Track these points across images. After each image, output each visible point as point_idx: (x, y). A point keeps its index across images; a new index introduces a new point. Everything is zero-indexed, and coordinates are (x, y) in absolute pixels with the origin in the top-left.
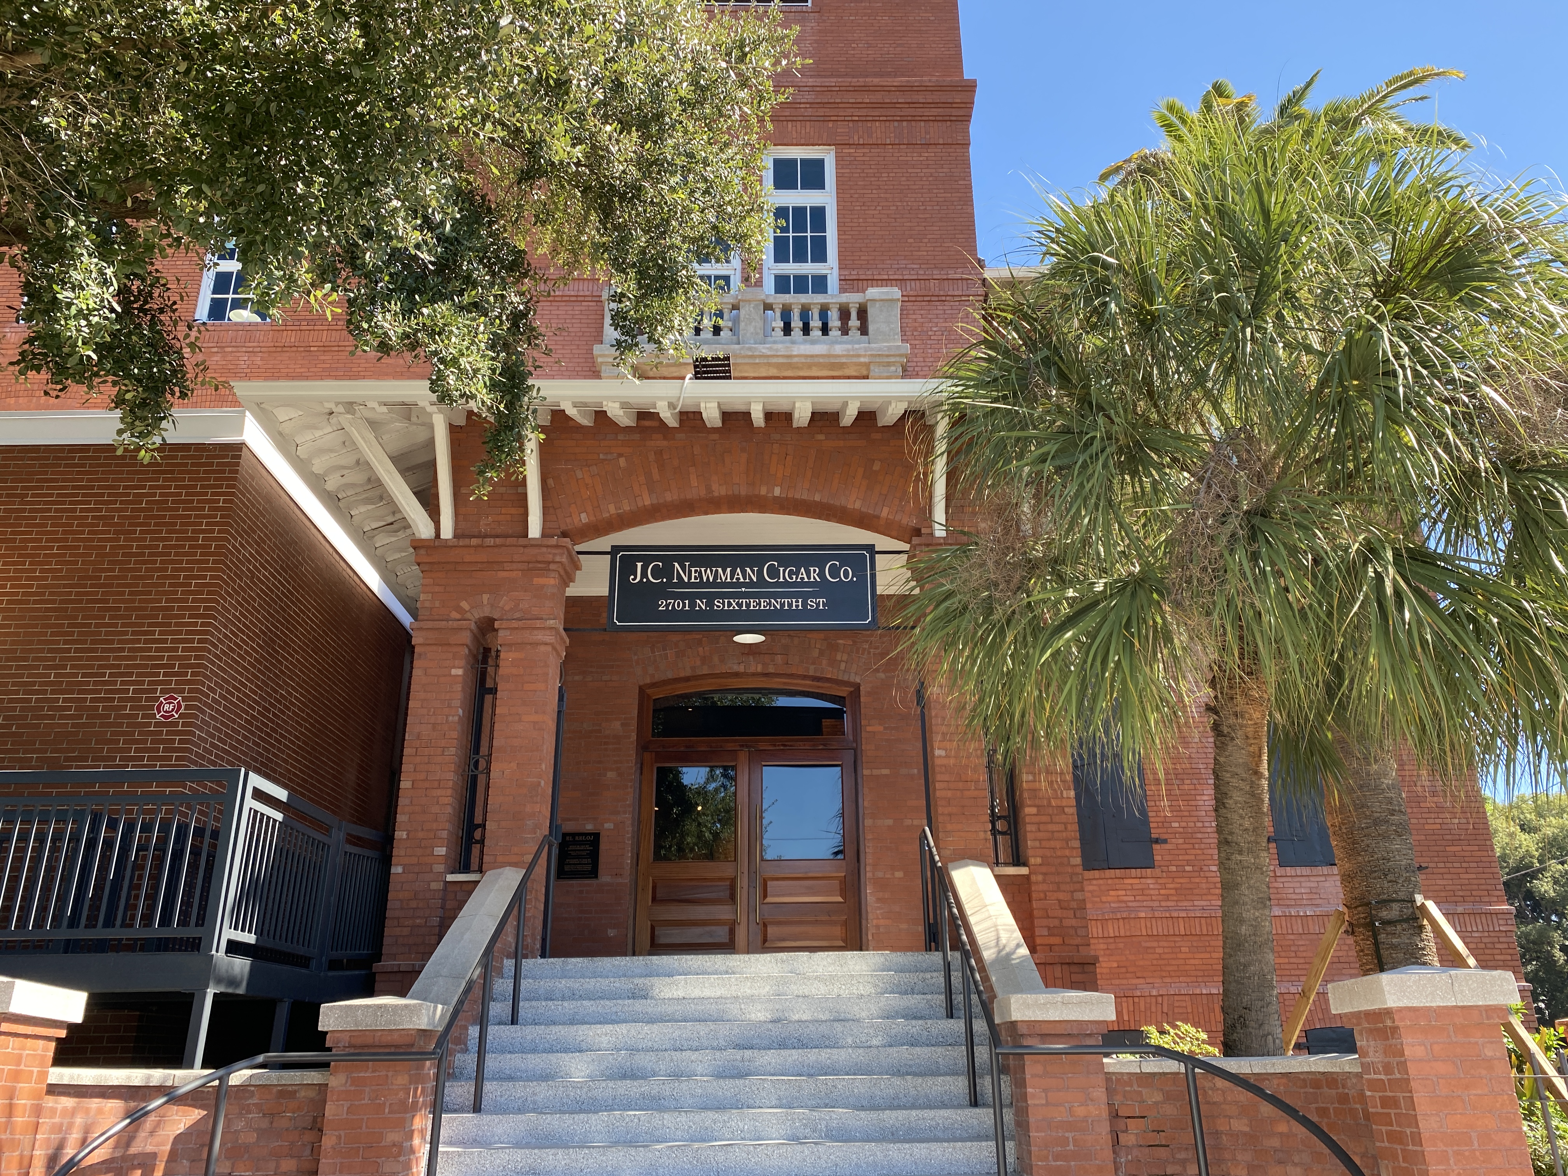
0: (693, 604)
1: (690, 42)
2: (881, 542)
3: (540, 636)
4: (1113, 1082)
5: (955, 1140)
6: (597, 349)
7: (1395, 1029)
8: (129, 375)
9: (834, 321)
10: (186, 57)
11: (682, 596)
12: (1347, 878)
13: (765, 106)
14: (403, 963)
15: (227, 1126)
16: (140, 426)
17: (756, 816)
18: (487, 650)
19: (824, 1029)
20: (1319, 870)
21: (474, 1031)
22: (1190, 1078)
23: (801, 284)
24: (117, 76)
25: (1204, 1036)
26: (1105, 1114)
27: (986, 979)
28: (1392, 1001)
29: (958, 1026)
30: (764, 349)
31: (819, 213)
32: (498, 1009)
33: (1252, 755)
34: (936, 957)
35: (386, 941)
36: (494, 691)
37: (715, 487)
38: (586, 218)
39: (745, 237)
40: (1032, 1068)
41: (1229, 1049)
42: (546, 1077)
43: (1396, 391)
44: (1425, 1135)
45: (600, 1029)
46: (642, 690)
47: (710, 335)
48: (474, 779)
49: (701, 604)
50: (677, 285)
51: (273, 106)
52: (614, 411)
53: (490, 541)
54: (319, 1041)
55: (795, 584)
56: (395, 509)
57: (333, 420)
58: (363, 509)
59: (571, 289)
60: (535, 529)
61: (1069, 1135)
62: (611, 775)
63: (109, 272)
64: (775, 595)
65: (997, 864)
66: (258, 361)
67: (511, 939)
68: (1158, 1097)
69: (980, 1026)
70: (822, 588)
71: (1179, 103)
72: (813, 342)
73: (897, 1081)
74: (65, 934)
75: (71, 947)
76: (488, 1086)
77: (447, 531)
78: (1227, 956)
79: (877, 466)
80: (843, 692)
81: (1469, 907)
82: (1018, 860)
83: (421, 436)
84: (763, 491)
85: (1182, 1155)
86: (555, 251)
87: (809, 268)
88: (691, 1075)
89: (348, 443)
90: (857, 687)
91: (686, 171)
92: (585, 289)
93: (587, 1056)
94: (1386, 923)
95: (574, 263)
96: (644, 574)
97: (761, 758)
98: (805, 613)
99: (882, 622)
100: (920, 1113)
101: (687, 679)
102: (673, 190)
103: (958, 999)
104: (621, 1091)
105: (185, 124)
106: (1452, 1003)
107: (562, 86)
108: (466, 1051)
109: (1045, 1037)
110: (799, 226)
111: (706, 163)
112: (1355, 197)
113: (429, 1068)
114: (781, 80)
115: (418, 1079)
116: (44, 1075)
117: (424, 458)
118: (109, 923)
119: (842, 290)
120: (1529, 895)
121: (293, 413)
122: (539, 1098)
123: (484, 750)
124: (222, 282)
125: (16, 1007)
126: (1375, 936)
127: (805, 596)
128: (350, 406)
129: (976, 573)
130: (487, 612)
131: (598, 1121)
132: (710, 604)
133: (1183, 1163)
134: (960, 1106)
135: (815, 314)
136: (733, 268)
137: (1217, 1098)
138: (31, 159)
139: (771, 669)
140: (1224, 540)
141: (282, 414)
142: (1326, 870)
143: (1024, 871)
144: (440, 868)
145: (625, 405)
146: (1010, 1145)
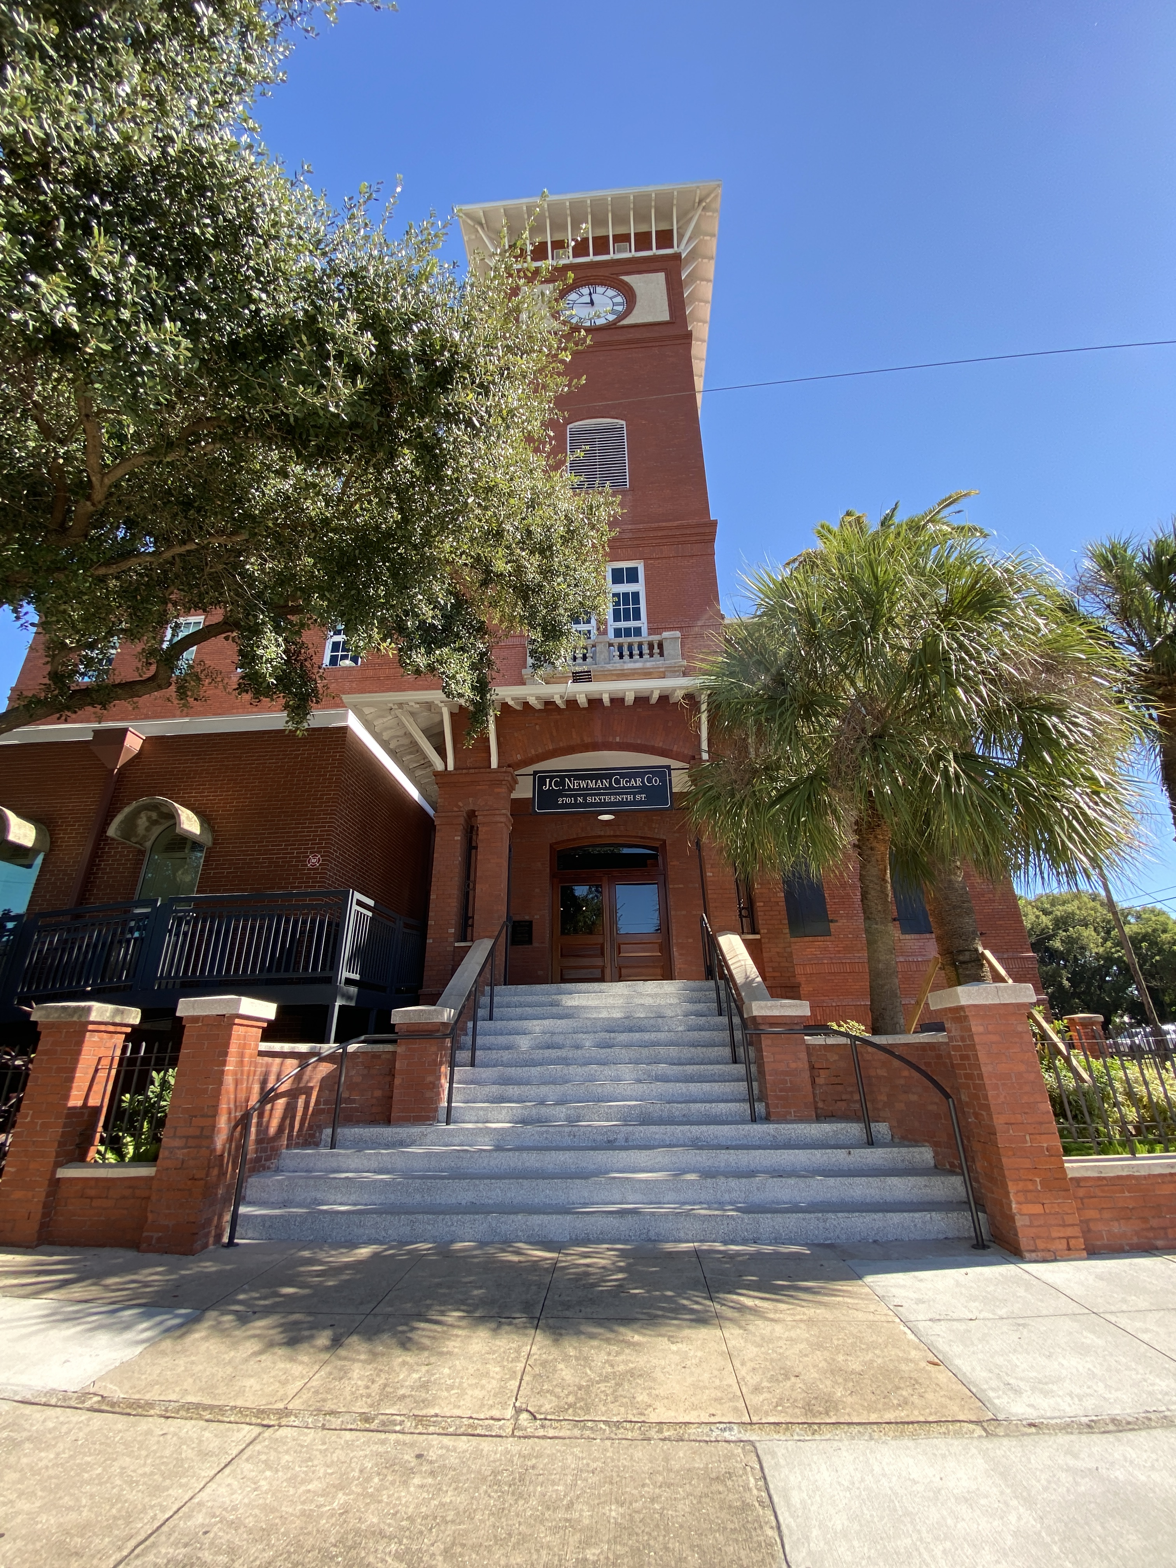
0: (576, 800)
1: (563, 506)
2: (674, 764)
3: (498, 819)
4: (809, 1048)
5: (725, 1081)
6: (524, 671)
7: (966, 1017)
8: (291, 692)
9: (646, 650)
10: (314, 531)
11: (570, 796)
12: (939, 939)
13: (605, 538)
14: (433, 990)
15: (347, 1073)
16: (297, 719)
17: (613, 911)
18: (472, 827)
19: (652, 1022)
20: (923, 936)
21: (470, 1024)
22: (853, 1046)
23: (628, 632)
24: (281, 543)
25: (863, 1028)
26: (807, 1066)
27: (739, 994)
28: (964, 1002)
29: (724, 1020)
30: (609, 667)
31: (636, 595)
32: (482, 1012)
33: (881, 870)
34: (712, 983)
35: (425, 978)
36: (476, 848)
37: (585, 738)
38: (516, 604)
39: (596, 607)
40: (765, 1042)
41: (875, 1031)
42: (507, 1048)
43: (950, 667)
44: (985, 1075)
45: (535, 1022)
46: (551, 846)
47: (581, 661)
48: (468, 893)
49: (580, 800)
50: (562, 634)
51: (357, 552)
52: (532, 701)
53: (472, 771)
54: (391, 1028)
55: (629, 788)
56: (425, 757)
57: (393, 712)
58: (409, 757)
59: (510, 642)
60: (494, 764)
61: (788, 1078)
62: (537, 890)
63: (280, 639)
64: (619, 794)
65: (743, 933)
66: (354, 685)
67: (489, 976)
68: (836, 1057)
69: (736, 1020)
70: (643, 789)
71: (827, 523)
72: (635, 662)
73: (692, 1049)
74: (265, 976)
75: (269, 982)
76: (478, 1053)
77: (451, 767)
78: (872, 981)
79: (670, 724)
80: (657, 844)
81: (1011, 954)
82: (754, 932)
83: (437, 719)
84: (611, 739)
85: (850, 1089)
86: (501, 621)
87: (632, 624)
88: (581, 1048)
89: (401, 724)
90: (664, 841)
91: (565, 575)
92: (516, 641)
93: (528, 1037)
94: (961, 963)
95: (511, 627)
96: (550, 785)
97: (614, 880)
98: (634, 803)
99: (675, 806)
100: (706, 1067)
101: (574, 840)
102: (559, 584)
103: (724, 1005)
104: (547, 1055)
105: (315, 565)
106: (997, 1002)
107: (499, 534)
108: (466, 1035)
109: (772, 1025)
110: (626, 603)
111: (575, 570)
112: (925, 567)
113: (448, 1043)
114: (612, 524)
115: (443, 1048)
116: (257, 1046)
117: (438, 730)
118: (287, 970)
119: (649, 634)
120: (1047, 949)
121: (372, 710)
122: (504, 1059)
123: (472, 878)
124: (336, 646)
125: (243, 1011)
126: (956, 970)
127: (635, 794)
128: (401, 705)
129: (724, 776)
130: (471, 807)
131: (535, 1071)
132: (585, 799)
133: (851, 1093)
134: (727, 1063)
135: (636, 647)
136: (592, 626)
137: (868, 1057)
138: (241, 586)
139: (618, 833)
140: (858, 751)
141: (367, 710)
142: (928, 936)
143: (758, 937)
144: (452, 939)
145: (538, 698)
146: (755, 1084)
